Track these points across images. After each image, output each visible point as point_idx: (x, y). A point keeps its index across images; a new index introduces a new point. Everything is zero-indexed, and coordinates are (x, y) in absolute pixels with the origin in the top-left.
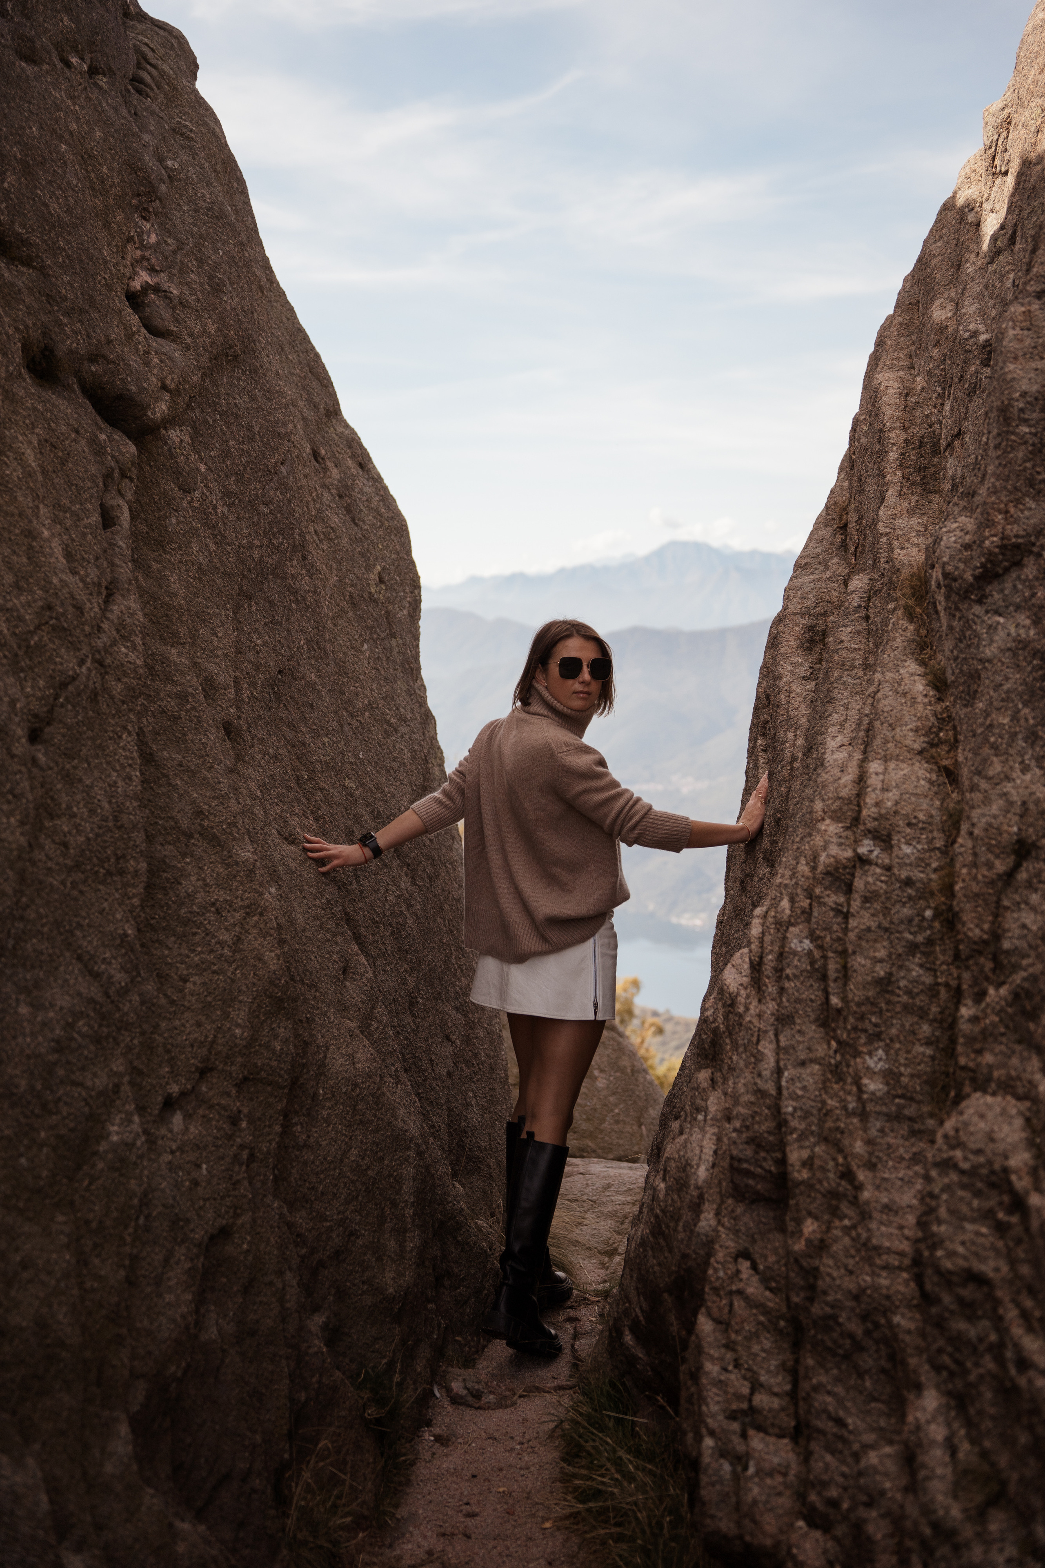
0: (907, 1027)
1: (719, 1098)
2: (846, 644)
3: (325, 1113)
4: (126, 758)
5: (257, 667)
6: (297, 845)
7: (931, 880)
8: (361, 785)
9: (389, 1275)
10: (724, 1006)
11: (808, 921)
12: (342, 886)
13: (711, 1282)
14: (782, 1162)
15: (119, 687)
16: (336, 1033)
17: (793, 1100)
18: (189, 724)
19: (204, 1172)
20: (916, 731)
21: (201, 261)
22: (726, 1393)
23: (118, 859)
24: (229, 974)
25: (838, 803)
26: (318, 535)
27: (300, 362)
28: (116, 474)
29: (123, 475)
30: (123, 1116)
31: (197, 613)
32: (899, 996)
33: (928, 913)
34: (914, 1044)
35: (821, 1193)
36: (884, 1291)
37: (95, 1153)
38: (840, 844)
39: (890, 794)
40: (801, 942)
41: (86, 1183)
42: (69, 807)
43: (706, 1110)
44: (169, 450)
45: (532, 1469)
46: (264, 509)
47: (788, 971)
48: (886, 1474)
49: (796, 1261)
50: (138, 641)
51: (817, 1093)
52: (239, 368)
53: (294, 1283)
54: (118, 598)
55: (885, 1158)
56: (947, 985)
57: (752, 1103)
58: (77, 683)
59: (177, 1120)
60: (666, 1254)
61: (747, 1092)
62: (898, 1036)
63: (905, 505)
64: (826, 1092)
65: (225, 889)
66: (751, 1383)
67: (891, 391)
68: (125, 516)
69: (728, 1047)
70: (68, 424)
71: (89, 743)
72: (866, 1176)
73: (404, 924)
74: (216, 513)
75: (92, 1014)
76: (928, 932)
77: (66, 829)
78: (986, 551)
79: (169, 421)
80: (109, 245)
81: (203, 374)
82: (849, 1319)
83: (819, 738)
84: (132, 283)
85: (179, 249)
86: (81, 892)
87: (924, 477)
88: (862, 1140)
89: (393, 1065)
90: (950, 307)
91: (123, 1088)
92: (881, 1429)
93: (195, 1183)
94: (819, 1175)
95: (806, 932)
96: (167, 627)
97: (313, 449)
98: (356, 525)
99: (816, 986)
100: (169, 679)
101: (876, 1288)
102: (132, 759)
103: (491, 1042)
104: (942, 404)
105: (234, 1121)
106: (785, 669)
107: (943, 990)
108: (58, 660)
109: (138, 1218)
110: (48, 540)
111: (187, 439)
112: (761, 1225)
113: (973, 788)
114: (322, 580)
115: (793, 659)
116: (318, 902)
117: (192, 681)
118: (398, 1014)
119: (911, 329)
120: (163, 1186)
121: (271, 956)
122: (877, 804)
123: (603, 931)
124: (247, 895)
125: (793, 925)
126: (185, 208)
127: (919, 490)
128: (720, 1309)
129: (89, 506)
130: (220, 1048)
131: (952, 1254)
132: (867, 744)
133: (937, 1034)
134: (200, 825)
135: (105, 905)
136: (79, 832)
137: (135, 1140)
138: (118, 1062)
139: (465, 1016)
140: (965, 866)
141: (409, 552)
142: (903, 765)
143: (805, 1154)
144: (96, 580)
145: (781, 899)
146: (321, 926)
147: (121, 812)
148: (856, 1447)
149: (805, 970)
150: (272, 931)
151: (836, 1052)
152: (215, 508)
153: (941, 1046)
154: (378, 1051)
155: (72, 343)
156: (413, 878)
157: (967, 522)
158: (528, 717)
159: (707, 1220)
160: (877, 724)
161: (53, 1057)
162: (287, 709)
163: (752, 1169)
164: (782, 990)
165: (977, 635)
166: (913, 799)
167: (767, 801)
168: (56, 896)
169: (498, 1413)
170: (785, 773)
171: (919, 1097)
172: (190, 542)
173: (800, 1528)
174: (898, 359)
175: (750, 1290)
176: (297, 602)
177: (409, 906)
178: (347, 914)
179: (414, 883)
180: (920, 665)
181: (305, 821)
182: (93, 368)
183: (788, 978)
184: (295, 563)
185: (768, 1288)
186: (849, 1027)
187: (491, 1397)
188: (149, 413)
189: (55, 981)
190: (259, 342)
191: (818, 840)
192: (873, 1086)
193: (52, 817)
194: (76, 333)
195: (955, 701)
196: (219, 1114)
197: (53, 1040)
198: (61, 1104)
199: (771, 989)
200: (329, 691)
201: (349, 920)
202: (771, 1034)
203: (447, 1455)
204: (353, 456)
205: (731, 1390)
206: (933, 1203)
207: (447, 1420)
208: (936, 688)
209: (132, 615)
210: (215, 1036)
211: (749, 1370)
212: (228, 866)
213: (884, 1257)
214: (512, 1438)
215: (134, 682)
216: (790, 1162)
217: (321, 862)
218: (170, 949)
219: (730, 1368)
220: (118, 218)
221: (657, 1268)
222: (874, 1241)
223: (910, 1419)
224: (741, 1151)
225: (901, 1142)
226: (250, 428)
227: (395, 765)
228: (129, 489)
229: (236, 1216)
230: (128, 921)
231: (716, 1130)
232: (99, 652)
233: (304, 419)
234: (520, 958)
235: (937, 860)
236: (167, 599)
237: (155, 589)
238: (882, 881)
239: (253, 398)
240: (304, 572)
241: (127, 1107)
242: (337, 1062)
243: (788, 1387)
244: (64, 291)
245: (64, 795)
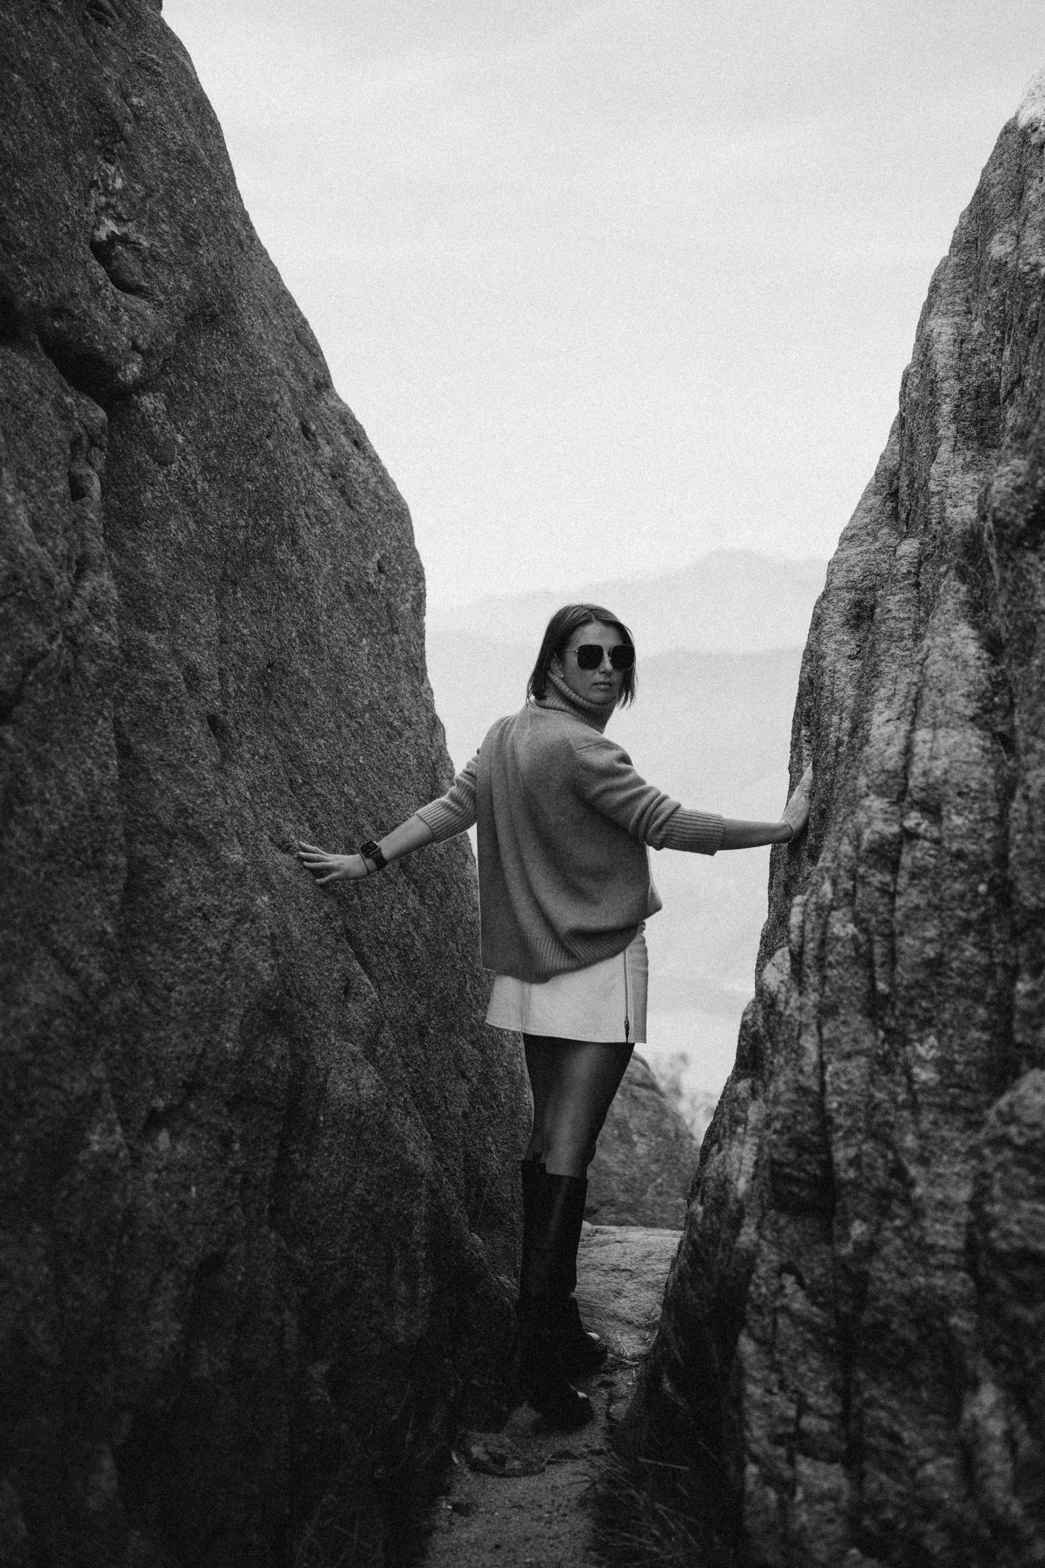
0: (961, 1011)
1: (759, 1107)
2: (894, 613)
3: (326, 1142)
4: (102, 745)
5: (244, 659)
6: (292, 853)
7: (984, 851)
8: (361, 791)
9: (400, 1324)
10: (764, 1008)
11: (852, 904)
12: (342, 901)
13: (752, 1300)
14: (828, 1164)
15: (93, 669)
16: (337, 1056)
17: (838, 1095)
18: (170, 715)
19: (194, 1195)
20: (968, 696)
21: (173, 210)
22: (770, 1416)
23: (94, 853)
24: (218, 984)
25: (883, 777)
26: (309, 518)
27: (286, 329)
28: (85, 442)
29: (93, 443)
30: (105, 1125)
31: (176, 596)
32: (951, 978)
33: (982, 888)
34: (969, 1029)
35: (869, 1192)
36: (940, 1292)
37: (76, 1162)
38: (885, 820)
39: (939, 762)
40: (844, 926)
41: (65, 1193)
42: (41, 793)
43: (745, 1121)
44: (143, 418)
45: (563, 1538)
46: (248, 486)
47: (831, 958)
48: (944, 1485)
49: (844, 1267)
50: (113, 620)
51: (864, 1086)
52: (218, 330)
53: (294, 1323)
54: (90, 573)
55: (939, 1153)
56: (1004, 965)
57: (793, 1102)
58: (48, 660)
59: (163, 1138)
60: (706, 1283)
61: (788, 1090)
62: (951, 1022)
63: (960, 461)
64: (874, 1085)
65: (213, 893)
66: (799, 1407)
67: (944, 338)
68: (96, 487)
69: (769, 1051)
70: (31, 384)
71: (62, 726)
72: (918, 1172)
73: (412, 946)
74: (196, 488)
75: (69, 1014)
76: (983, 909)
77: (37, 815)
78: (1039, 491)
79: (142, 386)
80: (70, 189)
81: (178, 335)
82: (902, 1325)
83: (865, 715)
84: (97, 233)
85: (148, 196)
86: (55, 884)
87: (982, 430)
88: (914, 1133)
89: (401, 1095)
90: (1010, 241)
91: (103, 1095)
92: (939, 1443)
93: (184, 1206)
94: (866, 1172)
95: (849, 916)
96: (144, 610)
97: (301, 423)
98: (351, 507)
99: (861, 972)
100: (146, 667)
101: (931, 1288)
102: (110, 746)
103: (513, 1082)
104: (1002, 350)
105: (226, 1141)
106: (829, 647)
107: (999, 970)
108: (26, 634)
109: (122, 1236)
110: (12, 507)
111: (162, 406)
112: (807, 1237)
113: (1030, 749)
114: (314, 567)
115: (838, 637)
116: (315, 915)
117: (173, 671)
118: (406, 1044)
119: (968, 270)
120: (149, 1204)
121: (265, 969)
122: (925, 774)
123: (633, 946)
124: (237, 900)
125: (835, 909)
126: (154, 151)
127: (976, 445)
128: (764, 1328)
129: (56, 473)
130: (209, 1062)
131: (1007, 1235)
132: (915, 715)
133: (995, 1017)
134: (184, 823)
135: (82, 899)
136: (52, 820)
137: (118, 1151)
138: (99, 1068)
139: (482, 1052)
140: (1019, 831)
141: (411, 540)
142: (953, 733)
143: (852, 1152)
144: (65, 552)
145: (823, 883)
146: (319, 942)
147: (97, 802)
148: (913, 1462)
149: (849, 957)
150: (265, 940)
151: (884, 1041)
152: (194, 483)
153: (998, 1031)
154: (386, 1079)
155: (32, 295)
156: (421, 896)
157: (1020, 464)
158: (544, 712)
159: (748, 1235)
160: (926, 691)
161: (29, 1056)
162: (278, 706)
163: (795, 1173)
164: (824, 979)
165: (1031, 585)
166: (964, 767)
167: (812, 794)
168: (29, 886)
169: (524, 1480)
170: (830, 759)
171: (976, 1086)
172: (168, 520)
173: (853, 1555)
174: (953, 303)
175: (796, 1306)
176: (287, 590)
177: (418, 927)
178: (348, 931)
179: (423, 903)
180: (973, 628)
181: (301, 828)
182: (56, 324)
183: (831, 965)
184: (284, 547)
185: (814, 1303)
186: (897, 1013)
187: (516, 1463)
188: (120, 375)
189: (29, 975)
190: (240, 302)
191: (861, 817)
192: (925, 1075)
193: (22, 803)
194: (37, 285)
195: (1010, 662)
196: (209, 1133)
197: (27, 1038)
198: (37, 1106)
199: (813, 979)
200: (325, 688)
201: (351, 938)
202: (813, 1028)
203: (467, 1525)
204: (347, 433)
205: (776, 1413)
206: (987, 1183)
207: (467, 1488)
208: (990, 650)
209: (106, 593)
210: (204, 1050)
211: (796, 1391)
212: (215, 869)
213: (940, 1256)
214: (540, 1506)
215: (110, 664)
216: (835, 1161)
217: (319, 873)
218: (152, 955)
219: (775, 1390)
220: (80, 159)
221: (696, 1300)
222: (929, 1240)
223: (967, 1416)
224: (782, 1155)
225: (955, 1134)
226: (231, 396)
227: (400, 772)
228: (100, 458)
229: (229, 1244)
230: (106, 918)
231: (757, 1140)
232: (70, 628)
233: (292, 390)
234: (543, 977)
235: (991, 830)
236: (143, 580)
237: (131, 569)
238: (931, 856)
239: (234, 363)
240: (294, 558)
241: (109, 1116)
242: (340, 1088)
243: (838, 1409)
244: (22, 238)
245: (34, 779)
